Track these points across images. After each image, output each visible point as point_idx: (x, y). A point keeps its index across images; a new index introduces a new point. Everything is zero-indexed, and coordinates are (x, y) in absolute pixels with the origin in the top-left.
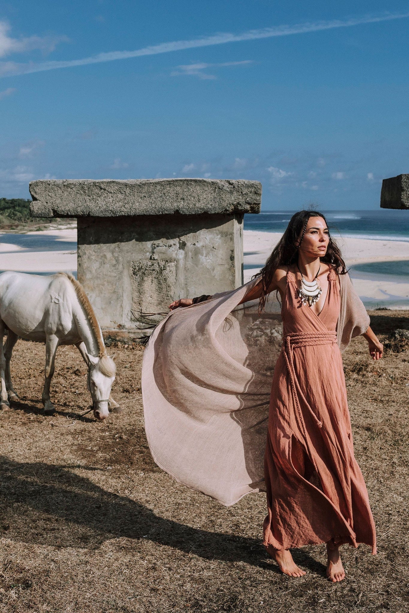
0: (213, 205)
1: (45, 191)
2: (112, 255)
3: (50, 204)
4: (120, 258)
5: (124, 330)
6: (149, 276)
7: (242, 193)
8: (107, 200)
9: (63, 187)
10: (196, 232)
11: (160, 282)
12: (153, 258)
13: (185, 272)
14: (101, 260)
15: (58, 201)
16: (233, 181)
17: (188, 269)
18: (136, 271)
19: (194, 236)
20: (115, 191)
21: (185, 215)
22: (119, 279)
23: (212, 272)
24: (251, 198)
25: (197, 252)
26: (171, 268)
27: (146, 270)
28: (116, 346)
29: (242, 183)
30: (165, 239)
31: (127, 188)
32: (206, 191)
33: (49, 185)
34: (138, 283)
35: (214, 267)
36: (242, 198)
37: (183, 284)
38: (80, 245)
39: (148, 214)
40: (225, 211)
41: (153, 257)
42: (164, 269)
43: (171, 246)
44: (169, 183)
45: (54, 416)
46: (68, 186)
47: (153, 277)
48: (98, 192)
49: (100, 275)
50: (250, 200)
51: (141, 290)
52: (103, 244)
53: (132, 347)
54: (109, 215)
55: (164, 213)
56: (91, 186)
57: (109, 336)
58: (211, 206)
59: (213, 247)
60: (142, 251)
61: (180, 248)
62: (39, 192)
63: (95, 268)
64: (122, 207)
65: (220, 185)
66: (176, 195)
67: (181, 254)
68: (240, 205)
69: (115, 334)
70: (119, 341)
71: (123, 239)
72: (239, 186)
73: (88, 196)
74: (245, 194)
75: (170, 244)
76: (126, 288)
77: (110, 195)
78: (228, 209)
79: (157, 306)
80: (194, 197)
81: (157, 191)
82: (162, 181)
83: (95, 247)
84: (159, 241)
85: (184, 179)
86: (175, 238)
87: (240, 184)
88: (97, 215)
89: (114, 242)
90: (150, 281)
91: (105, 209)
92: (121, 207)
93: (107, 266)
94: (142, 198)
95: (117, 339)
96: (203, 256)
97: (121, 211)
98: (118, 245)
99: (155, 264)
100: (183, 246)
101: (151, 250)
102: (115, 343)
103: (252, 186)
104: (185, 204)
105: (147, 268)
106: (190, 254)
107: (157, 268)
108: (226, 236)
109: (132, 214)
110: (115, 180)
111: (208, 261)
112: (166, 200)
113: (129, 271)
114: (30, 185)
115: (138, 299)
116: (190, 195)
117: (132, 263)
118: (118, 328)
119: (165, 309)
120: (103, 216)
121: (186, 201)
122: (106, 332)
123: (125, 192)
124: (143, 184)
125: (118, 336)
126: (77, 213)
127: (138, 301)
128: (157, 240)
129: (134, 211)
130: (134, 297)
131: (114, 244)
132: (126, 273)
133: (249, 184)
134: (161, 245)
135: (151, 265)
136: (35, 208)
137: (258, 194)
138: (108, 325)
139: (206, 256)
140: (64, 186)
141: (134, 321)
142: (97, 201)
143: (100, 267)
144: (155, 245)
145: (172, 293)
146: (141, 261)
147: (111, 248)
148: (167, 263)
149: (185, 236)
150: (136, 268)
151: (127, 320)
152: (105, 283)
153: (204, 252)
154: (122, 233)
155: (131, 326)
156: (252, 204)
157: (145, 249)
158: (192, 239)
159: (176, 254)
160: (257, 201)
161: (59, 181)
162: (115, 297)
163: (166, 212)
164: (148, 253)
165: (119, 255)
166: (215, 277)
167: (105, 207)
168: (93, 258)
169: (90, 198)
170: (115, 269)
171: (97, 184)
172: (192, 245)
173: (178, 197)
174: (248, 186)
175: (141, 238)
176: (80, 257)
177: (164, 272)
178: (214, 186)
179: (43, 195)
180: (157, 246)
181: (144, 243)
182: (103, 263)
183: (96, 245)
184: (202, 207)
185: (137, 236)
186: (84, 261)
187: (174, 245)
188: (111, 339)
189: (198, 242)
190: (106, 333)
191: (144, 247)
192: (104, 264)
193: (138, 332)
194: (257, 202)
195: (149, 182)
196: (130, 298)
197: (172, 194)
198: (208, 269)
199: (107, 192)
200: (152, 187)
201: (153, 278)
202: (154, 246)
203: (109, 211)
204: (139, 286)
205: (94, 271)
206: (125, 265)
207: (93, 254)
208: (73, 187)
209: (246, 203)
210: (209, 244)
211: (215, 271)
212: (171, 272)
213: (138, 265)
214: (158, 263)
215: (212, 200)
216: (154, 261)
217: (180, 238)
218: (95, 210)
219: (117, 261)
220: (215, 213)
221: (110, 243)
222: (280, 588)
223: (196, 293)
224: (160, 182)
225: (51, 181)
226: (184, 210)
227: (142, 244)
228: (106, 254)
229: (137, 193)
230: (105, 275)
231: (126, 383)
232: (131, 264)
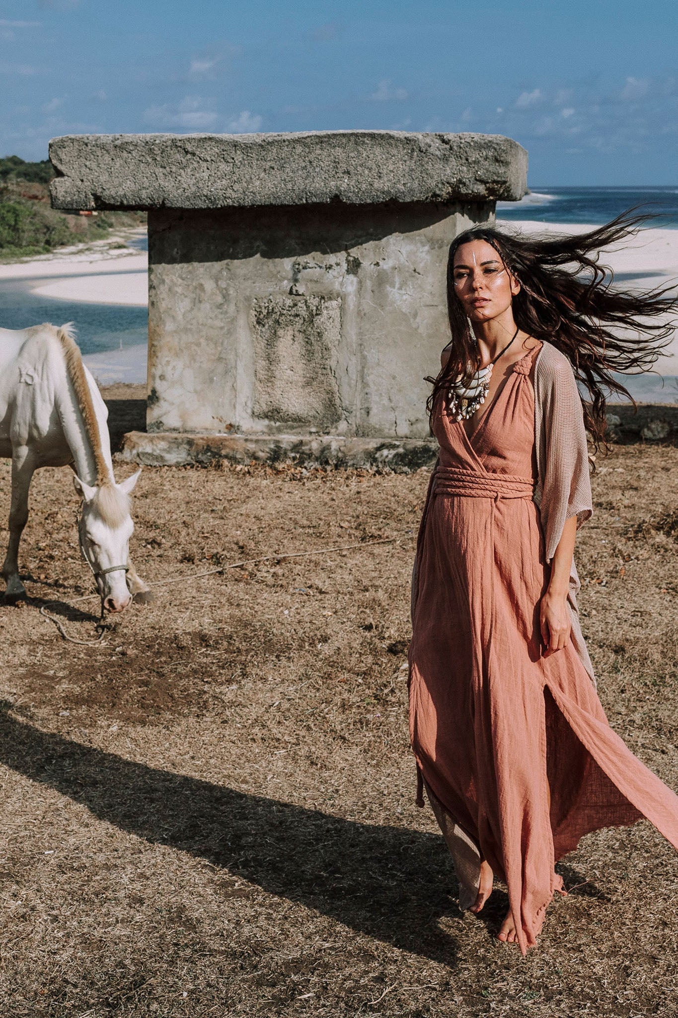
0: (409, 184)
1: (79, 157)
2: (215, 285)
3: (89, 183)
4: (231, 292)
5: (238, 436)
6: (287, 328)
7: (467, 160)
8: (198, 175)
9: (112, 148)
10: (380, 239)
11: (309, 339)
12: (294, 292)
13: (358, 320)
14: (194, 295)
15: (104, 178)
16: (450, 136)
17: (365, 314)
18: (262, 316)
19: (376, 246)
20: (213, 158)
21: (353, 205)
22: (229, 333)
23: (412, 320)
24: (487, 170)
25: (382, 280)
26: (331, 312)
27: (281, 315)
28: (219, 467)
29: (469, 140)
30: (319, 253)
31: (238, 152)
32: (394, 156)
33: (86, 145)
34: (266, 342)
35: (416, 311)
36: (468, 171)
37: (354, 345)
38: (154, 264)
39: (278, 202)
40: (432, 196)
41: (294, 289)
42: (317, 314)
43: (330, 267)
44: (320, 140)
45: (17, 606)
46: (122, 147)
47: (296, 329)
48: (179, 159)
49: (192, 324)
50: (485, 174)
51: (273, 356)
52: (197, 263)
53: (247, 470)
54: (201, 204)
55: (310, 201)
56: (167, 147)
57: (208, 446)
58: (403, 187)
59: (415, 270)
60: (275, 277)
61: (348, 272)
62: (67, 161)
63: (183, 310)
64: (228, 189)
65: (423, 145)
66: (334, 165)
67: (350, 284)
68: (464, 184)
69: (219, 443)
70: (226, 457)
71: (238, 253)
72: (462, 145)
73: (161, 167)
74: (474, 162)
75: (328, 264)
76: (244, 351)
77: (205, 164)
78: (438, 192)
79: (303, 387)
80: (370, 169)
81: (296, 157)
82: (305, 136)
83: (182, 268)
84: (307, 256)
85: (350, 131)
86: (340, 251)
87: (463, 141)
88: (179, 205)
89: (219, 258)
90: (290, 338)
91: (195, 193)
92: (226, 190)
93: (206, 306)
94: (267, 172)
95: (223, 452)
96: (394, 287)
97: (225, 198)
98: (227, 264)
99: (299, 304)
100: (354, 266)
101: (291, 275)
102: (218, 462)
103: (488, 145)
104: (353, 183)
105: (285, 312)
106: (368, 284)
107: (303, 312)
108: (440, 247)
109: (248, 202)
110: (214, 135)
111: (405, 297)
112: (315, 174)
113: (248, 317)
114: (51, 146)
115: (266, 372)
116: (361, 165)
117: (255, 300)
118: (226, 430)
119: (319, 394)
120: (191, 207)
121: (354, 178)
122: (202, 439)
123: (233, 159)
124: (269, 143)
125: (225, 446)
126: (140, 200)
127: (266, 377)
128: (303, 255)
129: (251, 197)
130: (258, 369)
131: (219, 263)
132: (242, 321)
133: (483, 142)
134: (310, 265)
135: (291, 304)
136: (60, 192)
137: (502, 162)
138: (208, 424)
139: (400, 288)
140: (115, 147)
141: (259, 417)
142: (179, 178)
143: (192, 309)
144: (299, 264)
145: (332, 363)
146: (271, 297)
147: (214, 271)
148: (323, 301)
149: (360, 246)
150: (263, 311)
151: (244, 415)
152: (202, 341)
153: (397, 280)
154: (235, 241)
155: (252, 427)
156: (488, 183)
157: (279, 272)
158: (372, 253)
159: (342, 284)
160: (498, 175)
161: (106, 137)
162: (220, 368)
163: (314, 200)
164: (286, 282)
165: (228, 285)
166: (419, 331)
167: (194, 189)
168: (179, 290)
169: (164, 171)
170: (221, 313)
171: (179, 144)
172: (372, 265)
173: (337, 168)
174: (480, 146)
175: (273, 251)
176: (154, 288)
177: (318, 320)
178: (410, 147)
179: (75, 166)
180: (303, 268)
181: (277, 260)
182: (197, 301)
183: (185, 265)
184: (386, 189)
185: (264, 247)
186: (161, 297)
187: (338, 264)
188: (212, 452)
189: (384, 259)
190: (201, 441)
191: (278, 269)
192: (200, 302)
193: (264, 441)
194: (499, 179)
195: (280, 138)
196: (252, 372)
197: (326, 163)
198: (405, 314)
199: (198, 159)
200: (286, 148)
201: (296, 333)
202: (297, 266)
203: (203, 198)
204: (269, 347)
205: (180, 317)
206: (241, 305)
207: (179, 283)
208: (131, 148)
209: (476, 180)
210: (407, 263)
211: (418, 319)
212: (331, 320)
213: (267, 305)
214: (306, 301)
215: (406, 175)
216: (298, 298)
217: (349, 251)
218: (175, 194)
219: (225, 296)
220: (413, 200)
221: (212, 261)
222: (242, 968)
223: (381, 363)
224: (303, 138)
225: (90, 138)
226: (350, 194)
227: (274, 262)
228: (202, 281)
229: (258, 160)
230: (202, 324)
231: (195, 542)
232: (253, 304)
